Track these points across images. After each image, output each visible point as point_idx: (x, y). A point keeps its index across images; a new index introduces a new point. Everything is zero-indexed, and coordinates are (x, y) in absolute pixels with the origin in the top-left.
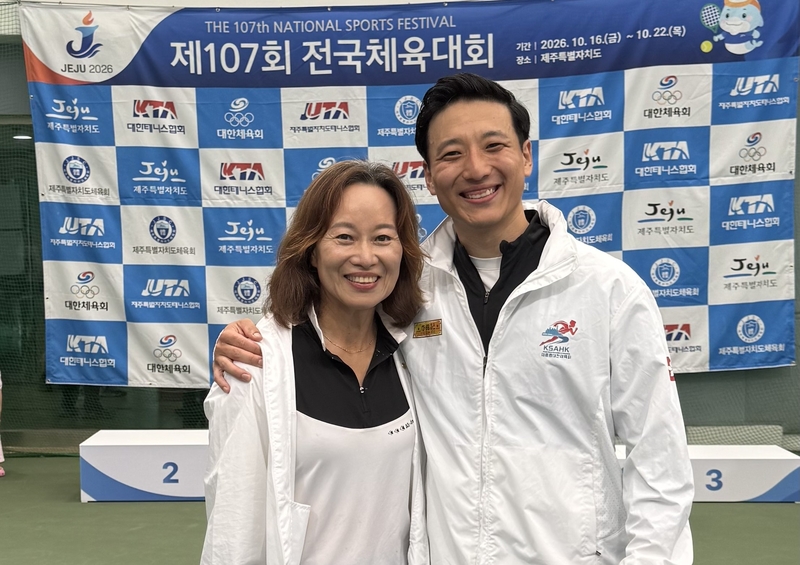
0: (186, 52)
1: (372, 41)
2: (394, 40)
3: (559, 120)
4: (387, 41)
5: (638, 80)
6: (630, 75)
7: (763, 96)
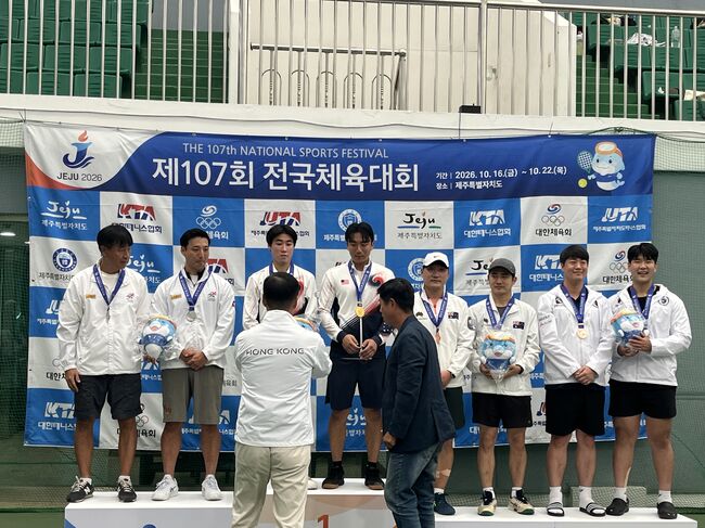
0: (166, 167)
1: (320, 165)
2: (338, 165)
3: (469, 234)
4: (333, 166)
5: (531, 207)
6: (525, 202)
7: (626, 223)
